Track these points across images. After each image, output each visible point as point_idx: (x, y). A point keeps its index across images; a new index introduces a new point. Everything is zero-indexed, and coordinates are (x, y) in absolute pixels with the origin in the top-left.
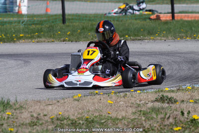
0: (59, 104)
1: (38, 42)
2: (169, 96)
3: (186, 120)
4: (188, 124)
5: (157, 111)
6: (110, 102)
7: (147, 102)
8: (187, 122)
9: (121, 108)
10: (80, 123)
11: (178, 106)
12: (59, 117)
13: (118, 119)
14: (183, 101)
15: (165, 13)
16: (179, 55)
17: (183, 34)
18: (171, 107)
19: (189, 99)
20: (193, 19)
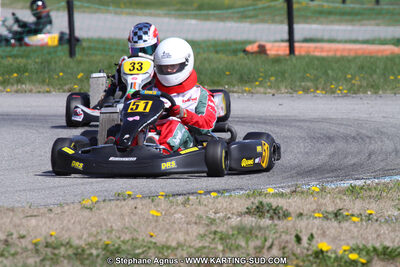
0: (52, 215)
1: (17, 92)
2: (274, 206)
3: (305, 251)
4: (309, 261)
5: (247, 232)
6: (155, 213)
7: (229, 215)
8: (307, 256)
9: (176, 226)
10: (91, 254)
11: (290, 224)
12: (50, 240)
13: (168, 248)
14: (301, 214)
15: (276, 41)
16: (298, 124)
17: (309, 84)
18: (276, 225)
19: (314, 212)
20: (331, 54)
